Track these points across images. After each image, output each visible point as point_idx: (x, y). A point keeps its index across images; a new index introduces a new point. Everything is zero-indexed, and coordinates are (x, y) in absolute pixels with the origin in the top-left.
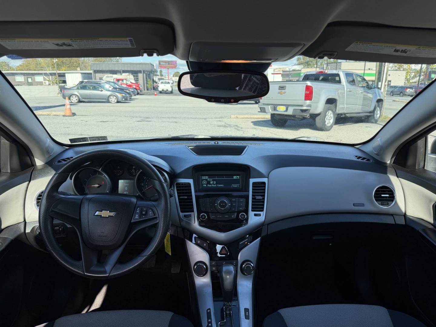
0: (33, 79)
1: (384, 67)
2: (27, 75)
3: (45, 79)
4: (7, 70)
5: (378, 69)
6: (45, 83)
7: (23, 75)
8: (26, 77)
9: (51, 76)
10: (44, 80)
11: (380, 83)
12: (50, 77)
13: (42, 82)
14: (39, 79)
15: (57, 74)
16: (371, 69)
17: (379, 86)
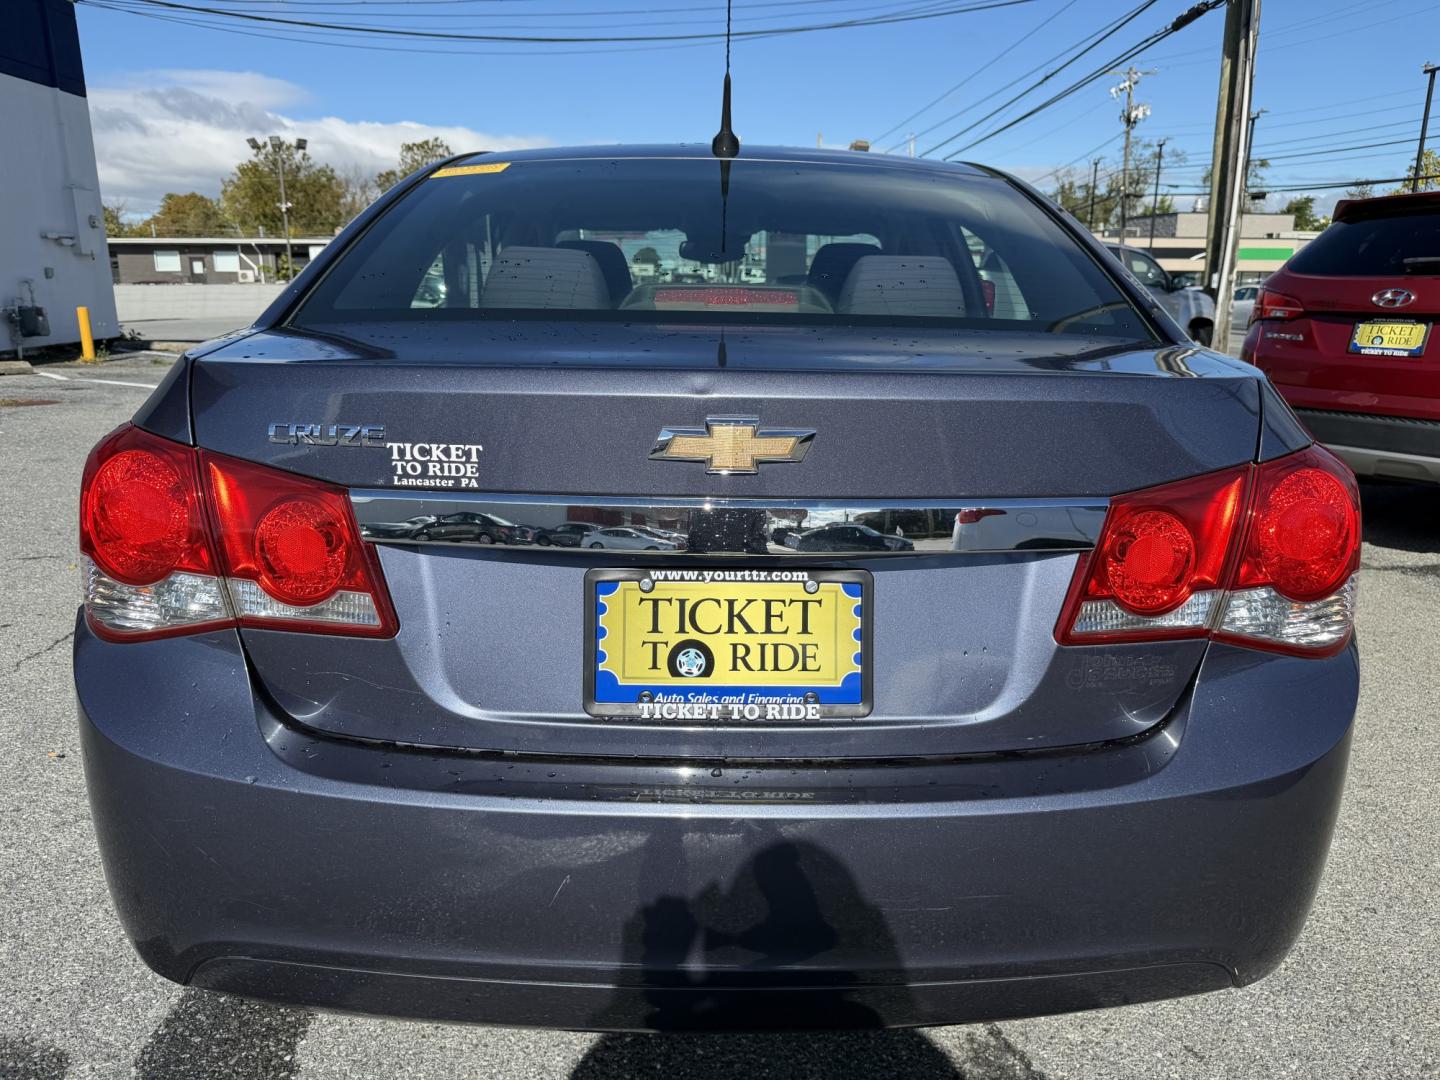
0: (207, 265)
1: (1228, 229)
2: (190, 252)
3: (243, 265)
4: (115, 236)
5: (1211, 236)
6: (244, 276)
7: (177, 252)
8: (186, 257)
9: (262, 253)
10: (241, 269)
11: (1215, 277)
12: (260, 257)
13: (236, 274)
14: (225, 263)
15: (289, 248)
16: (1274, 236)
17: (1214, 285)
